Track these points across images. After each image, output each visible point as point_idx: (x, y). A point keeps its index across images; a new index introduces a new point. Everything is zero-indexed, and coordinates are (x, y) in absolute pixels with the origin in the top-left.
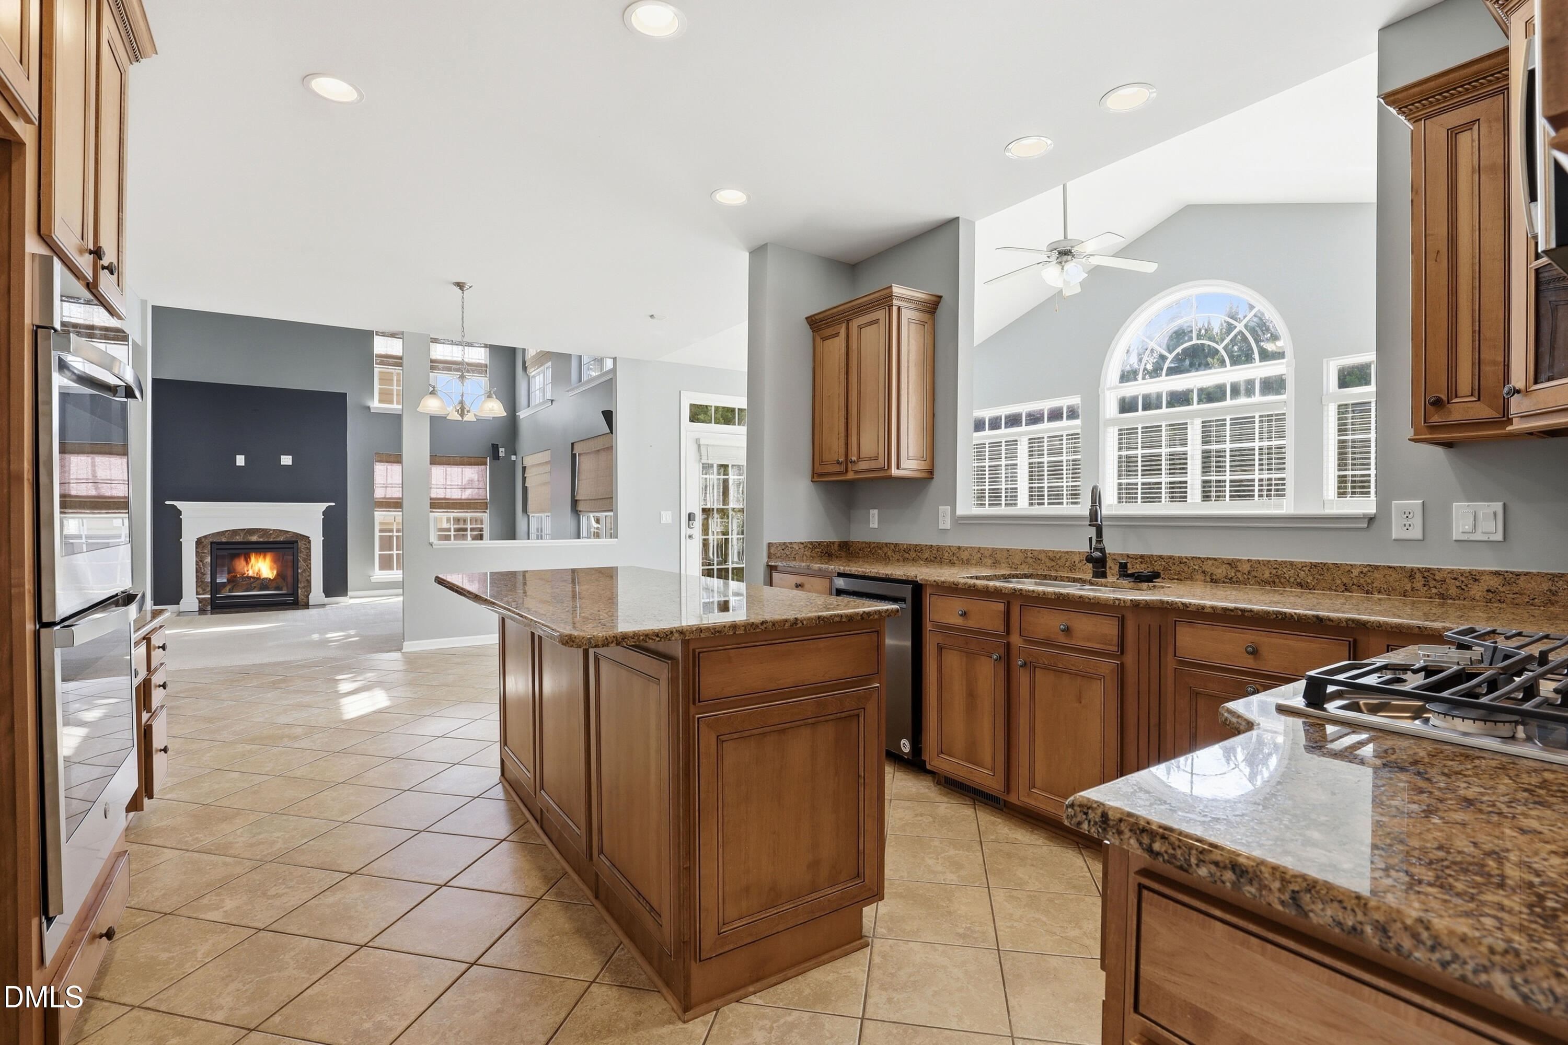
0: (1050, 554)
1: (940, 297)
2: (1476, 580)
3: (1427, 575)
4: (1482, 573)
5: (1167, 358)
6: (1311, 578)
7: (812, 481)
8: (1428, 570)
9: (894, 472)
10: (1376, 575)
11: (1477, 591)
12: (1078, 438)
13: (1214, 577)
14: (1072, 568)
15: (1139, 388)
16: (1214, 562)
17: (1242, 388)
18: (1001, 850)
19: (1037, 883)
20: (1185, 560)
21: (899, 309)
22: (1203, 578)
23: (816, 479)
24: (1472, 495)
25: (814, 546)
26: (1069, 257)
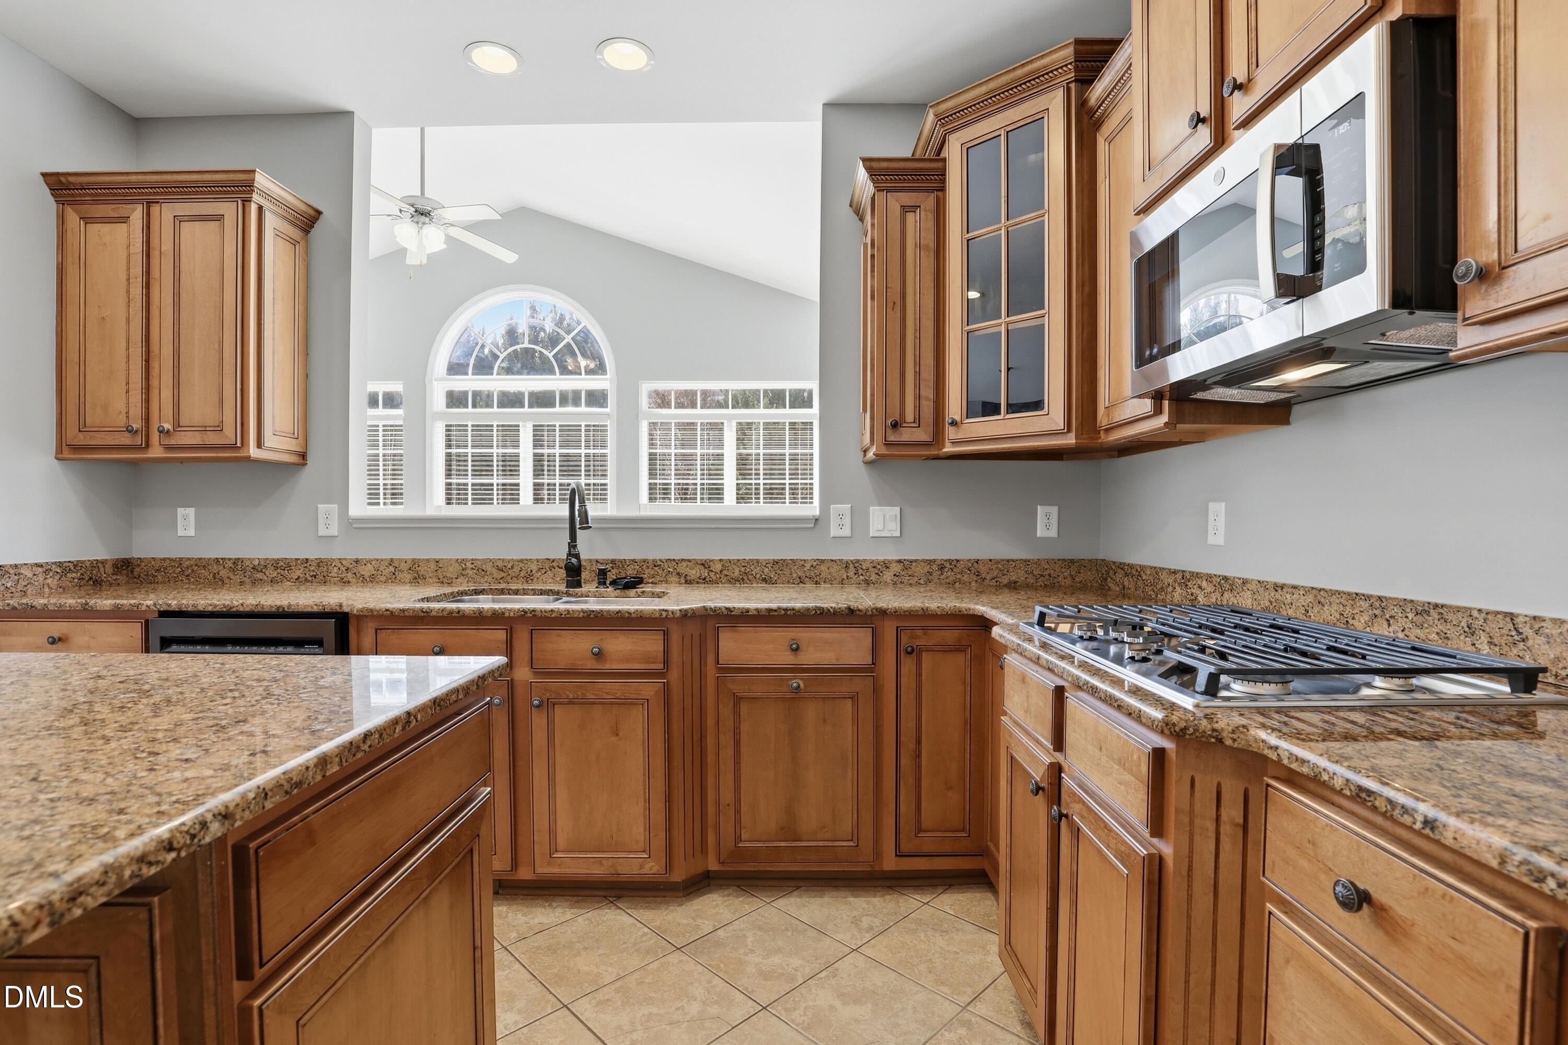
0: (500, 564)
1: (319, 213)
2: (887, 567)
3: (857, 565)
4: (890, 562)
5: (498, 357)
6: (773, 573)
7: (57, 458)
8: (858, 561)
9: (253, 451)
10: (823, 568)
11: (888, 576)
12: (401, 430)
13: (689, 578)
14: (529, 578)
15: (469, 383)
16: (689, 563)
17: (570, 396)
18: (538, 948)
19: (610, 969)
20: (659, 563)
21: (260, 208)
22: (678, 580)
23: (66, 455)
24: (884, 502)
25: (64, 569)
26: (427, 220)
